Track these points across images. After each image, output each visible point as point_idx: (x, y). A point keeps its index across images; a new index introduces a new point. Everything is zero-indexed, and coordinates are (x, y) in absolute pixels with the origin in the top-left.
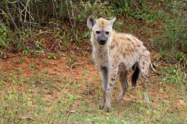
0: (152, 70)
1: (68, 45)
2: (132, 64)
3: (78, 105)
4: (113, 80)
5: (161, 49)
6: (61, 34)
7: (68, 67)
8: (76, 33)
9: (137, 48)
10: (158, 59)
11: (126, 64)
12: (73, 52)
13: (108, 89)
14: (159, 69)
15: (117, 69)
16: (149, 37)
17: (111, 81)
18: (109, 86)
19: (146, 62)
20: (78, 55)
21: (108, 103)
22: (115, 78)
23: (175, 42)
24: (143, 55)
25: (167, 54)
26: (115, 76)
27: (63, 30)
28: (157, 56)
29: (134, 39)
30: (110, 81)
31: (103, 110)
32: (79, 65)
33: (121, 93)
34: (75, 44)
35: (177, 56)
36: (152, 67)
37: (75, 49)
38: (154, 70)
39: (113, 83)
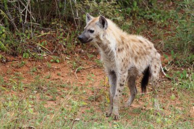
0: (163, 75)
1: (72, 47)
3: (83, 113)
4: (121, 85)
5: (172, 52)
6: (65, 36)
7: (72, 71)
9: (149, 50)
10: (169, 63)
12: (77, 55)
13: (116, 96)
14: (170, 74)
15: (126, 74)
16: (159, 39)
18: (117, 93)
20: (83, 59)
21: (116, 110)
22: (124, 83)
23: (187, 44)
24: (155, 58)
25: (179, 57)
26: (124, 81)
27: (67, 32)
28: (169, 59)
29: (146, 41)
31: (110, 118)
32: (84, 69)
33: (129, 100)
34: (79, 47)
35: (189, 59)
36: (163, 71)
37: (80, 52)
38: (165, 74)
39: (121, 88)
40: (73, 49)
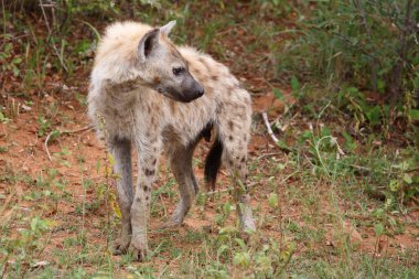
0: (271, 141)
1: (39, 79)
2: (197, 127)
3: (58, 246)
4: (149, 173)
5: (294, 81)
6: (18, 50)
7: (36, 141)
8: (59, 46)
9: (211, 84)
10: (287, 109)
11: (179, 128)
12: (51, 98)
13: (139, 200)
14: (289, 139)
15: (159, 144)
16: (266, 48)
17: (145, 177)
19: (237, 121)
20: (67, 108)
22: (156, 167)
23: (334, 60)
24: (228, 103)
25: (314, 95)
26: (154, 163)
27: (25, 40)
28: (286, 100)
29: (201, 60)
30: (140, 177)
31: (128, 256)
32: (68, 135)
33: (178, 209)
34: (58, 77)
35: (339, 98)
36: (270, 131)
37: (58, 92)
38: (276, 140)
39: (149, 181)
40: (39, 84)
